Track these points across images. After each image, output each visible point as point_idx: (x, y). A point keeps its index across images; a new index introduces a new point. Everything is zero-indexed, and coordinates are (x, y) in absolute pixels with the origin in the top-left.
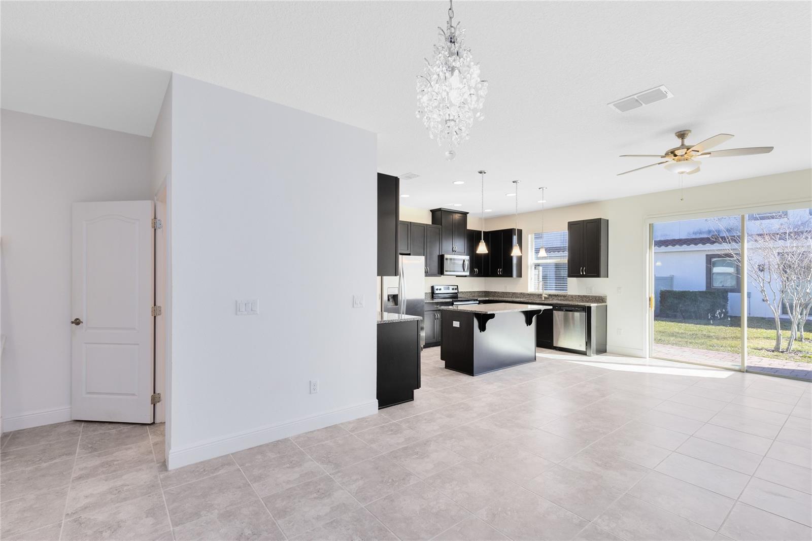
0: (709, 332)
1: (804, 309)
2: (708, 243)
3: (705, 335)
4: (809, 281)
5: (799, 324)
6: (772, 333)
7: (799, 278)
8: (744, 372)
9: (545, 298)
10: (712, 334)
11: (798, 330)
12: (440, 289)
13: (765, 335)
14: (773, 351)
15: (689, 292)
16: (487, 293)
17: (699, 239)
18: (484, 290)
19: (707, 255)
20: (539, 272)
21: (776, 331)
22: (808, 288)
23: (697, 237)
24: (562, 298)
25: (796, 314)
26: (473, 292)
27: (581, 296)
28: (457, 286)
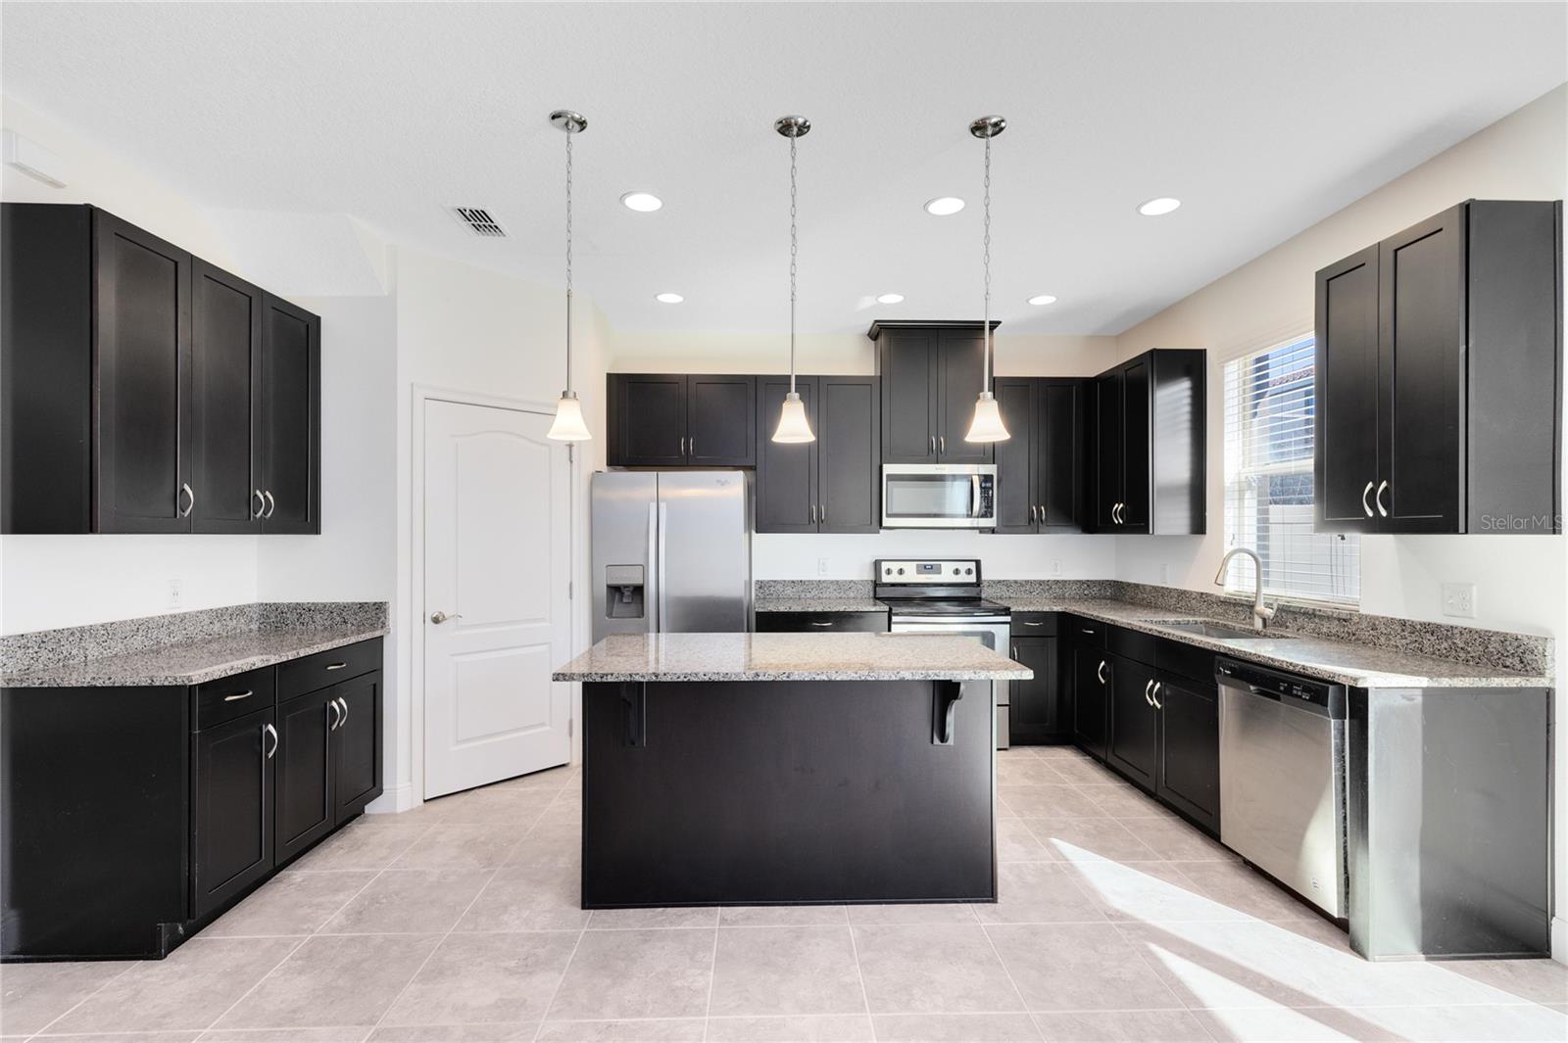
9: (1263, 619)
12: (900, 571)
18: (1111, 578)
24: (1335, 627)
27: (1413, 625)
28: (978, 563)
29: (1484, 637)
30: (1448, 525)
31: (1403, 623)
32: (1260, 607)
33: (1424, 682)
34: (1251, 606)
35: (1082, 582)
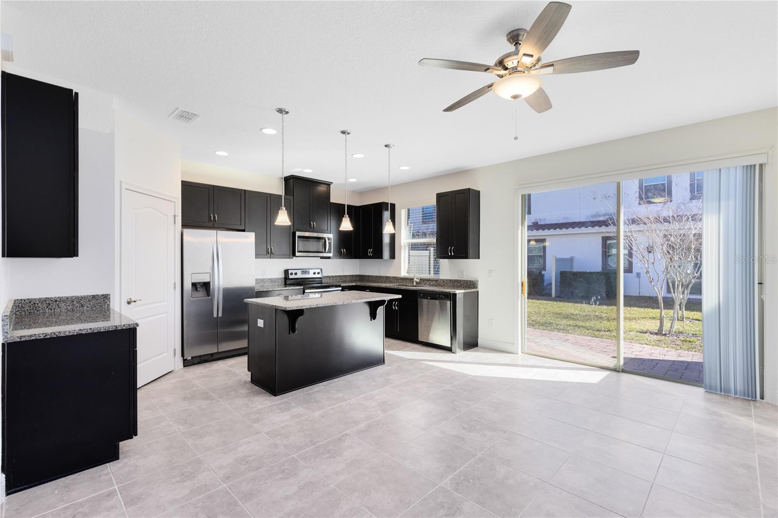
0: (602, 312)
1: (685, 289)
2: (603, 225)
3: (598, 316)
4: (690, 262)
5: (681, 303)
6: (655, 312)
7: (681, 259)
8: (619, 372)
9: (416, 282)
10: (604, 315)
11: (680, 310)
12: (296, 274)
13: (651, 315)
14: (656, 334)
15: (586, 272)
16: (361, 278)
17: (595, 222)
18: (359, 274)
19: (602, 237)
20: (430, 253)
21: (659, 310)
22: (688, 269)
23: (594, 220)
24: (434, 283)
25: (678, 296)
26: (344, 276)
27: (453, 280)
28: (321, 269)
29: (466, 282)
30: (466, 257)
31: (450, 280)
32: (415, 280)
33: (463, 291)
34: (413, 279)
35: (351, 276)
